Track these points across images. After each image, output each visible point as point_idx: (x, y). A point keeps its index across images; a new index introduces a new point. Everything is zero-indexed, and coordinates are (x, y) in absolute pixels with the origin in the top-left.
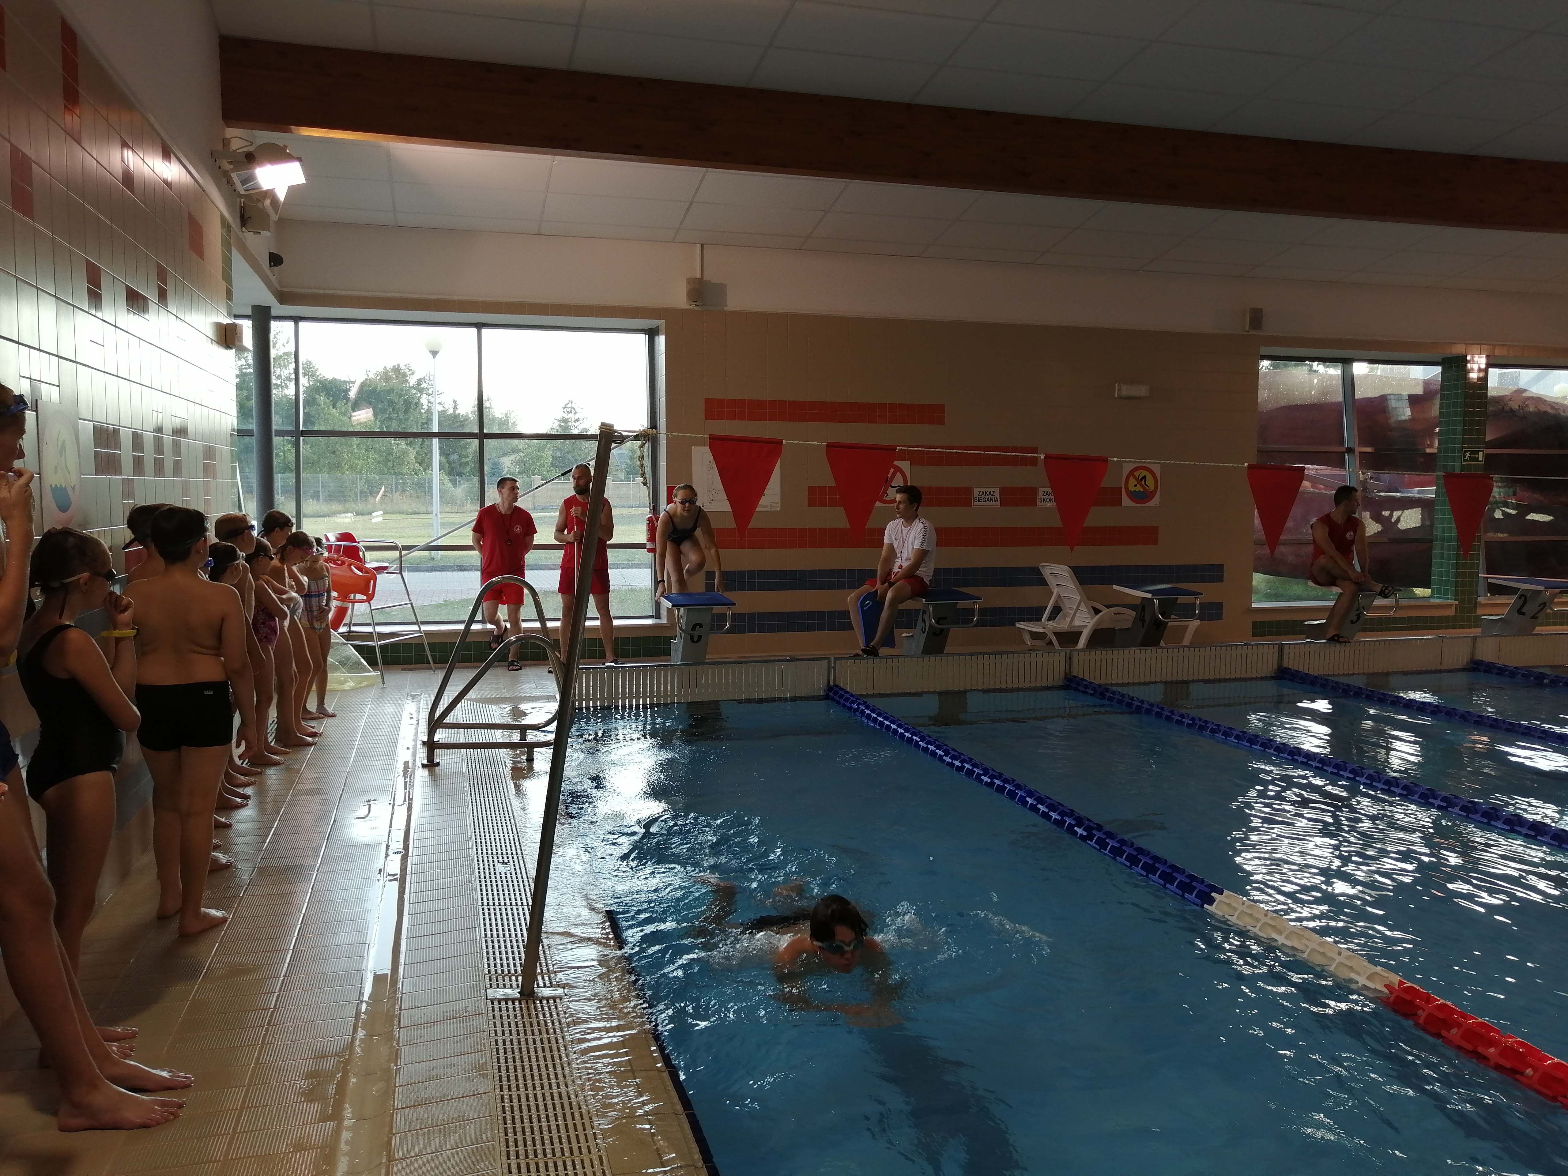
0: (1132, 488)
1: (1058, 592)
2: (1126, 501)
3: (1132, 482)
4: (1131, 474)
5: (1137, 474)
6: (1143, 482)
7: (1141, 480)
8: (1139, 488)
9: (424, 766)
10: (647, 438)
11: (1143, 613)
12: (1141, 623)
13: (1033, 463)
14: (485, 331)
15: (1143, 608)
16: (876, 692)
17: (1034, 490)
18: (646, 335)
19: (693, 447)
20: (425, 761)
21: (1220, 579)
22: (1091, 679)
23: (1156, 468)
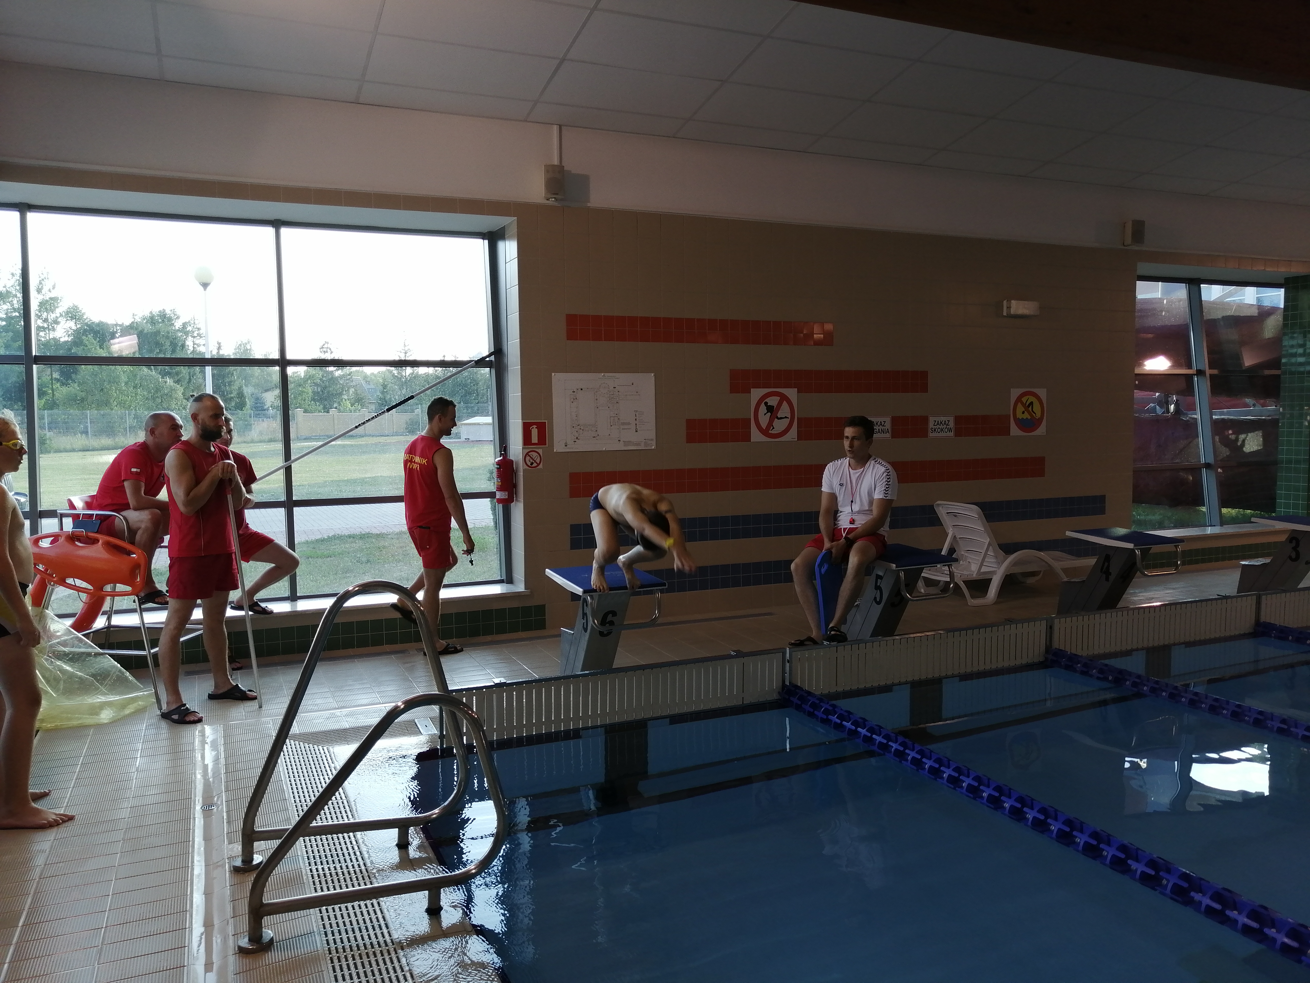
0: (1020, 415)
1: (953, 533)
2: (1015, 430)
3: (1020, 408)
4: (1019, 400)
5: (1024, 399)
6: (1030, 409)
7: (1029, 406)
8: (1026, 416)
9: (242, 951)
10: (489, 365)
11: (1106, 564)
12: (1104, 575)
13: (924, 389)
14: (284, 231)
15: (1107, 558)
16: (840, 689)
17: (925, 420)
18: (484, 239)
19: (553, 374)
20: (244, 942)
21: (1102, 511)
22: (1074, 651)
23: (1042, 393)
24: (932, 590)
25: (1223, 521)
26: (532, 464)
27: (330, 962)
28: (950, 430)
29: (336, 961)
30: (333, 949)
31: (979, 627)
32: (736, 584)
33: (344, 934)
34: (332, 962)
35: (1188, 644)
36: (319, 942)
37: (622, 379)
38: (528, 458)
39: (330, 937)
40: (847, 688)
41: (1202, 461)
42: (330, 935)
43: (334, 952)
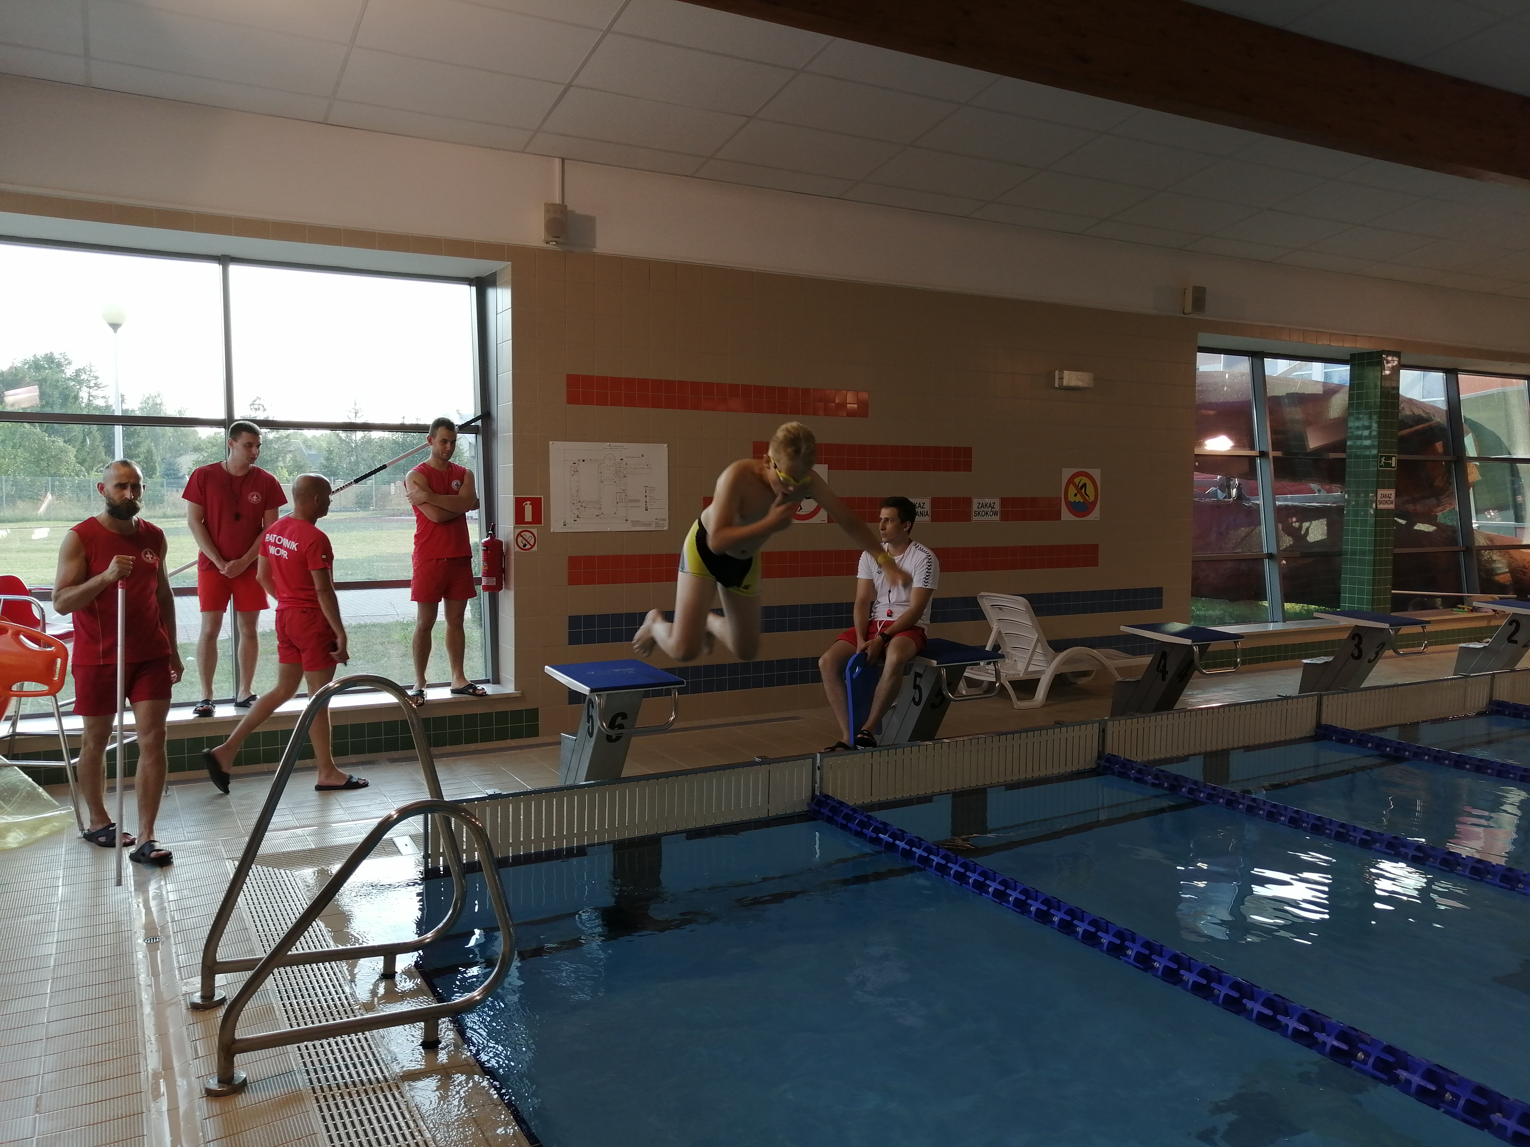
0: (1072, 498)
1: (998, 628)
2: (1066, 515)
4: (1071, 481)
5: (1077, 480)
6: (1083, 491)
7: (1081, 488)
8: (1079, 499)
9: (210, 1094)
10: (475, 431)
11: (1163, 661)
12: (1161, 674)
13: (968, 467)
14: (233, 268)
15: (1164, 655)
16: (875, 799)
17: (968, 501)
18: (470, 285)
19: (551, 443)
20: (213, 1084)
21: (1159, 605)
22: (1127, 757)
23: (1096, 473)
24: (974, 691)
25: (1286, 617)
26: (525, 545)
27: (315, 1101)
28: (995, 513)
29: (322, 1101)
30: (317, 1088)
31: (1027, 731)
32: (758, 684)
33: (328, 1072)
34: (318, 1101)
35: (1248, 748)
36: (302, 1080)
37: (631, 449)
38: (520, 539)
39: (313, 1075)
40: (883, 799)
41: (1265, 551)
42: (312, 1074)
43: (319, 1091)
